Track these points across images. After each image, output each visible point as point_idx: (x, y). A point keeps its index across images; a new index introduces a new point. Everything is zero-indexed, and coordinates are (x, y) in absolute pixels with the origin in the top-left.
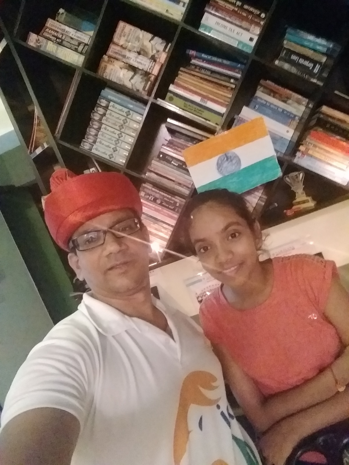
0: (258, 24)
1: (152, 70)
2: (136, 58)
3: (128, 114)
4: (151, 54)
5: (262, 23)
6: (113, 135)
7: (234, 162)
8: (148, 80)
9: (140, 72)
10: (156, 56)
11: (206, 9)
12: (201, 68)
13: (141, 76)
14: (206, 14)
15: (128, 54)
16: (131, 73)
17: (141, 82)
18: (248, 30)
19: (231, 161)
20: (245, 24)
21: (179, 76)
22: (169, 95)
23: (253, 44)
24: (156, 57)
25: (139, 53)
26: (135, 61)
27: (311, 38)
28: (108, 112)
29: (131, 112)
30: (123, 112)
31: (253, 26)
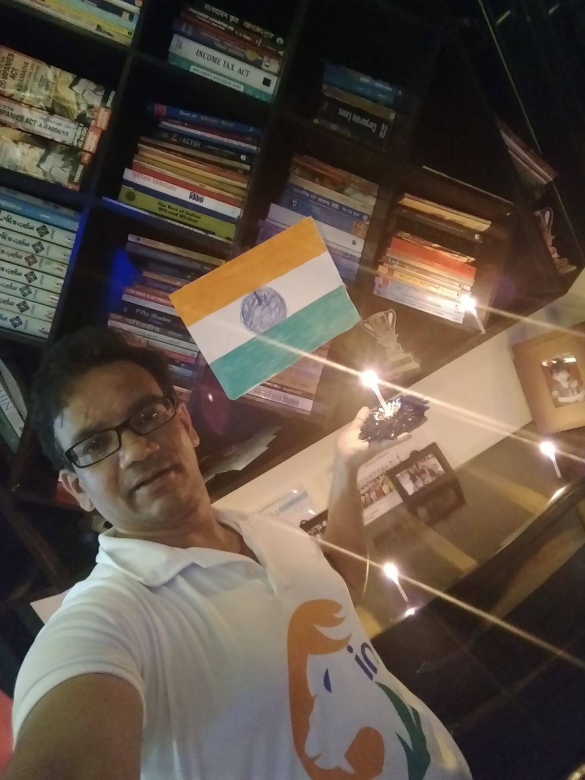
0: (273, 55)
1: (84, 142)
2: (46, 120)
4: (76, 111)
6: (15, 277)
7: (273, 305)
8: (77, 161)
9: (58, 147)
10: (88, 115)
12: (182, 135)
13: (62, 156)
14: (176, 38)
15: (26, 113)
16: (38, 152)
17: (63, 167)
18: (257, 65)
19: (268, 304)
20: (251, 55)
21: (141, 153)
22: (125, 189)
23: (271, 90)
24: (89, 118)
25: (51, 112)
26: (45, 127)
27: (365, 80)
29: (49, 228)
30: (32, 228)
31: (266, 58)
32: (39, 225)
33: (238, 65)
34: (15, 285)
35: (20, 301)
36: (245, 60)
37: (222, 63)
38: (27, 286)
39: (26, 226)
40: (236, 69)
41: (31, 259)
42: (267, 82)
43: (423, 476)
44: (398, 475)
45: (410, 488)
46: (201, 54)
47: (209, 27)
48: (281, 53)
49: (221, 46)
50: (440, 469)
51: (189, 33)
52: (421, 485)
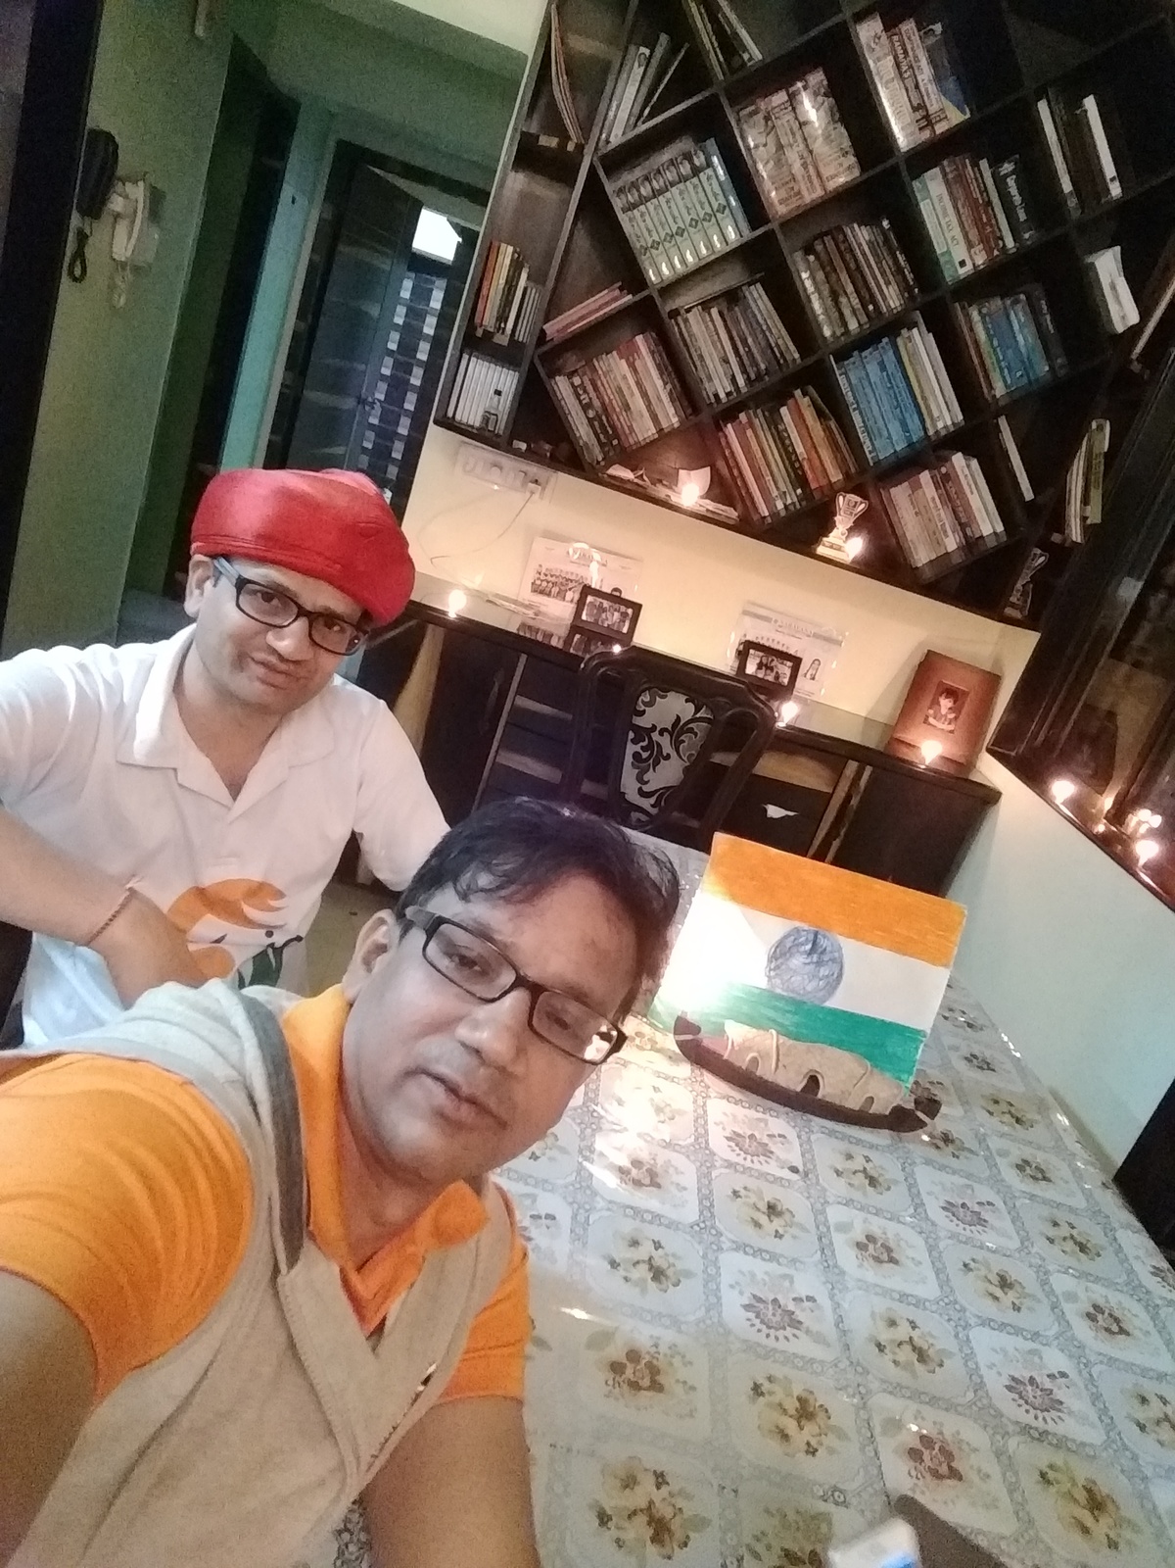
0: (989, 250)
3: (721, 209)
6: (671, 221)
11: (946, 163)
14: (937, 170)
18: (970, 245)
20: (973, 235)
28: (695, 180)
29: (727, 211)
30: (716, 200)
31: (981, 246)
32: (723, 201)
33: (957, 232)
34: (666, 226)
35: (657, 239)
36: (966, 235)
37: (947, 219)
38: (672, 236)
39: (715, 195)
40: (952, 233)
41: (694, 223)
42: (962, 264)
43: (768, 672)
44: (752, 651)
45: (751, 668)
46: (941, 200)
47: (966, 188)
48: (996, 253)
49: (960, 206)
50: (786, 681)
51: (950, 176)
52: (760, 676)
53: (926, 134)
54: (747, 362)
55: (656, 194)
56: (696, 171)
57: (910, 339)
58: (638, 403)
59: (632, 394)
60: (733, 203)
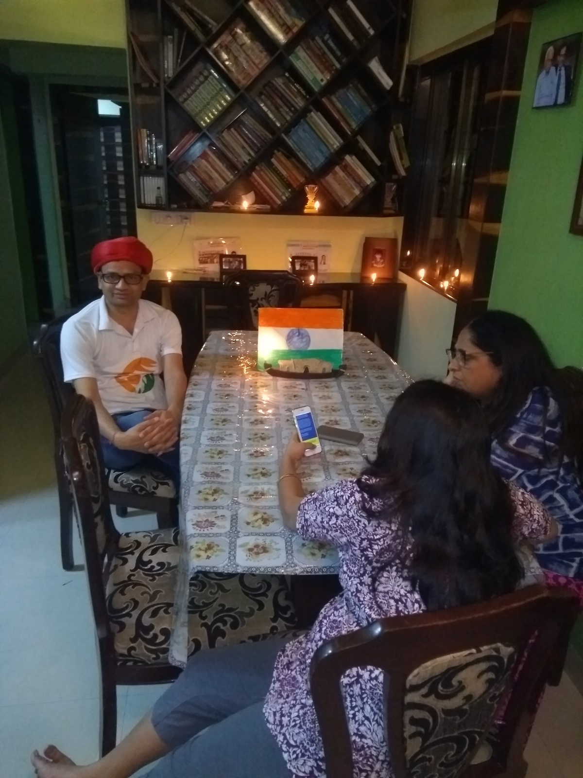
0: (330, 72)
3: (221, 90)
5: (333, 72)
6: (203, 100)
11: (302, 43)
14: (299, 47)
18: (322, 72)
20: (322, 67)
23: (323, 83)
28: (207, 82)
29: (223, 90)
30: (218, 87)
31: (326, 72)
32: (220, 87)
33: (315, 69)
34: (202, 103)
35: (200, 109)
36: (319, 69)
37: (310, 66)
38: (206, 106)
39: (217, 85)
40: (314, 71)
42: (322, 80)
43: (305, 266)
47: (313, 50)
49: (313, 58)
51: (305, 48)
53: (290, 35)
54: (252, 145)
55: (194, 91)
56: (206, 78)
57: (312, 117)
58: (215, 175)
59: (211, 172)
60: (225, 86)
